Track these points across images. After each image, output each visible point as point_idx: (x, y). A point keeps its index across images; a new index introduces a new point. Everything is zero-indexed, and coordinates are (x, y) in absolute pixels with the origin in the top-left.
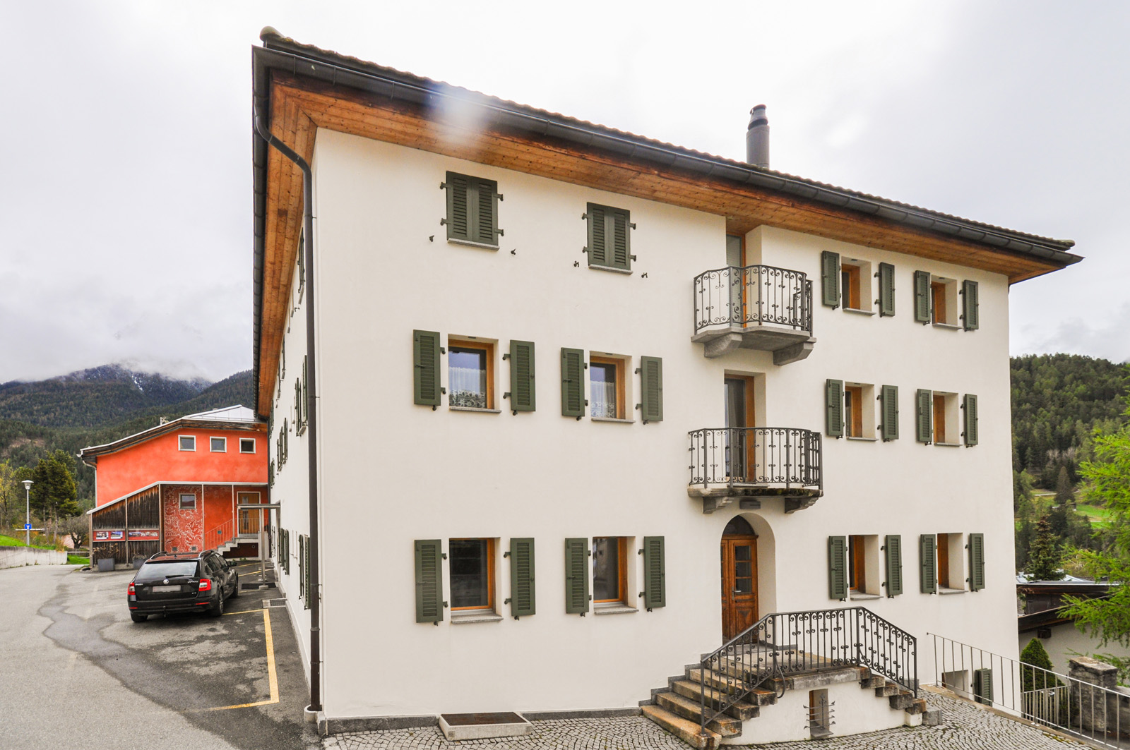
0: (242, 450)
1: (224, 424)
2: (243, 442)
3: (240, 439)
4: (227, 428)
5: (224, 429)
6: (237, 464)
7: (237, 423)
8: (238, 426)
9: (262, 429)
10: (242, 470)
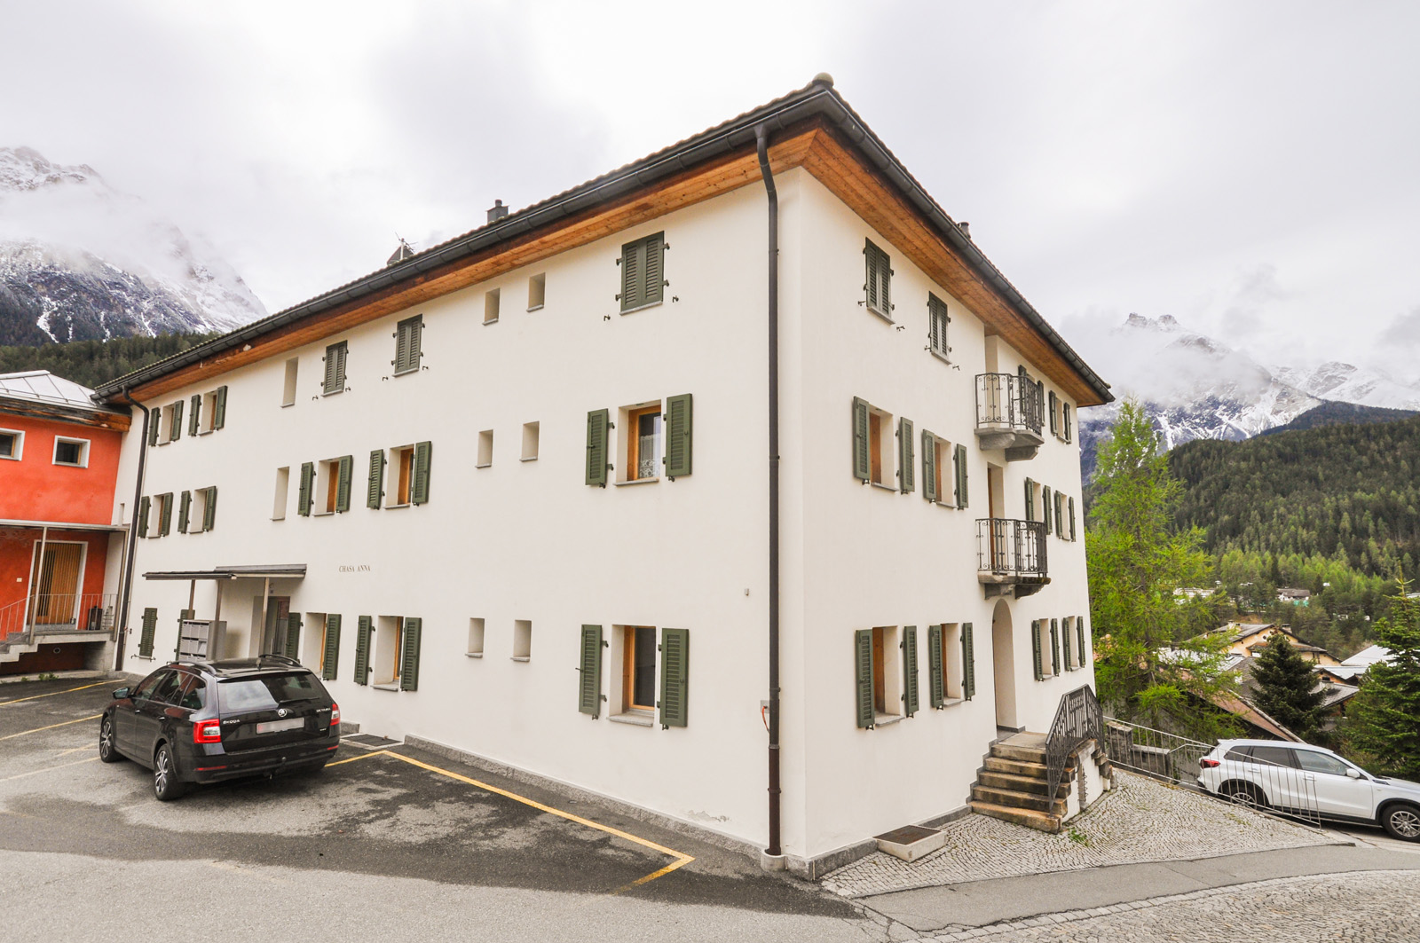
0: (57, 460)
1: (28, 406)
2: (61, 444)
3: (57, 437)
4: (35, 415)
5: (29, 417)
6: (43, 485)
7: (60, 408)
8: (61, 414)
9: (114, 425)
10: (53, 499)
